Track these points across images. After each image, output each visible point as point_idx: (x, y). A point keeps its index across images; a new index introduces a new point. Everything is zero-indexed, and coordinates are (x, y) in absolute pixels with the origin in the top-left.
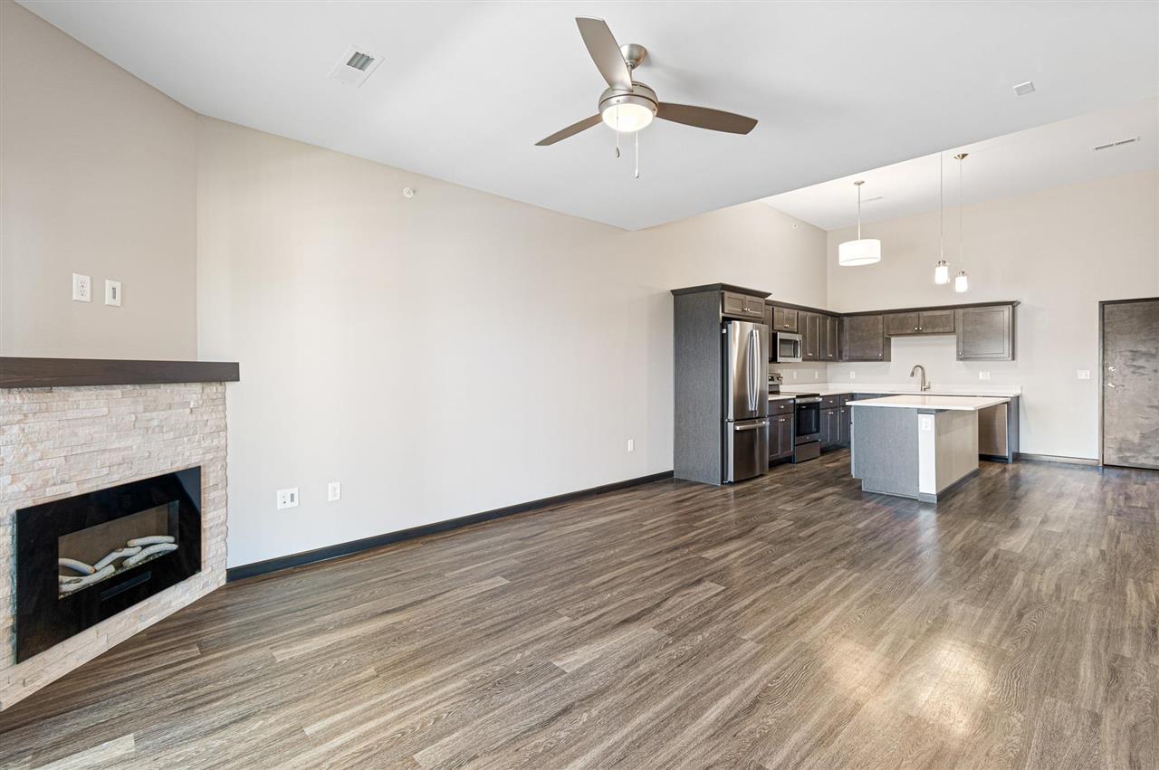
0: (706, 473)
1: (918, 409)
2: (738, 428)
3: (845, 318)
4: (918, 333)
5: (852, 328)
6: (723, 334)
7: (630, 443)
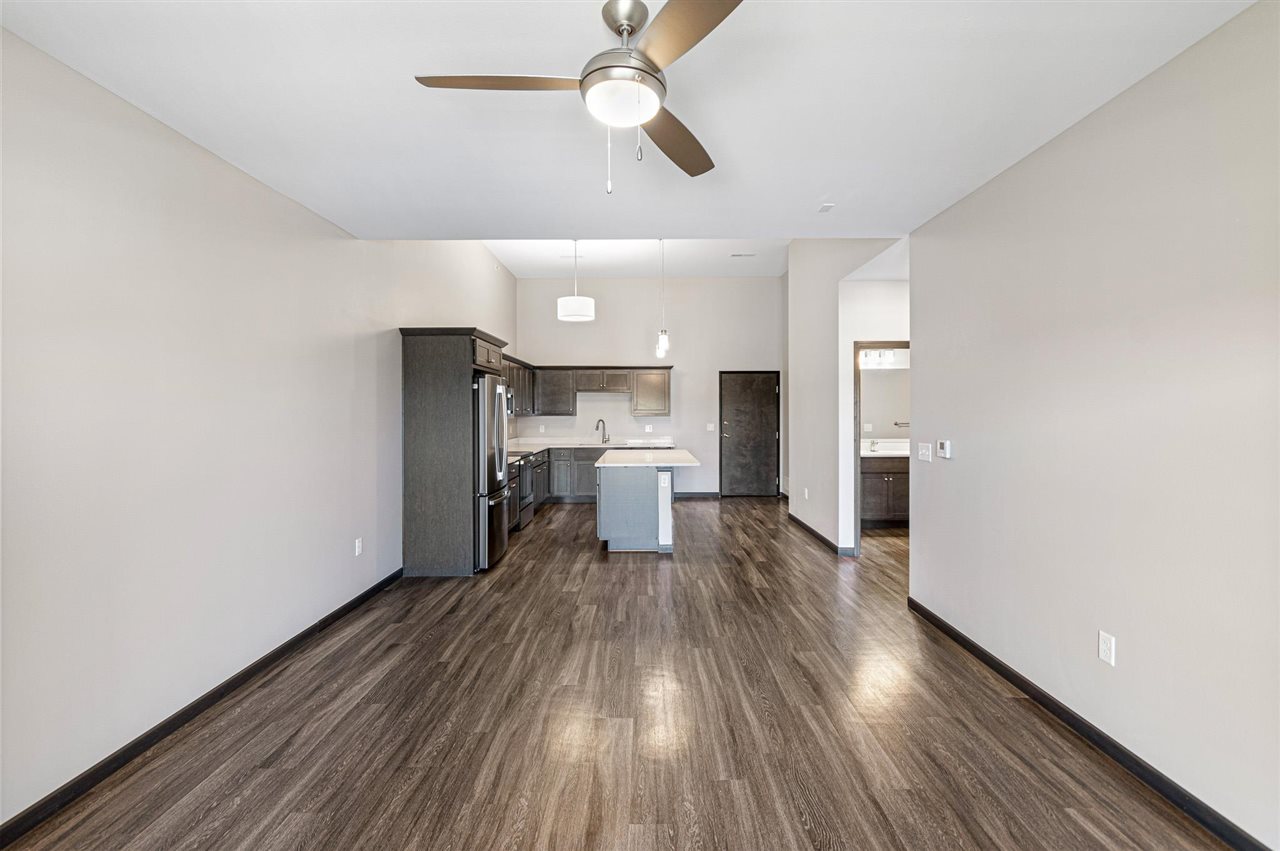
0: (452, 564)
1: (657, 468)
2: (492, 503)
3: (538, 371)
4: (602, 390)
5: (544, 381)
6: (474, 390)
7: (358, 543)
